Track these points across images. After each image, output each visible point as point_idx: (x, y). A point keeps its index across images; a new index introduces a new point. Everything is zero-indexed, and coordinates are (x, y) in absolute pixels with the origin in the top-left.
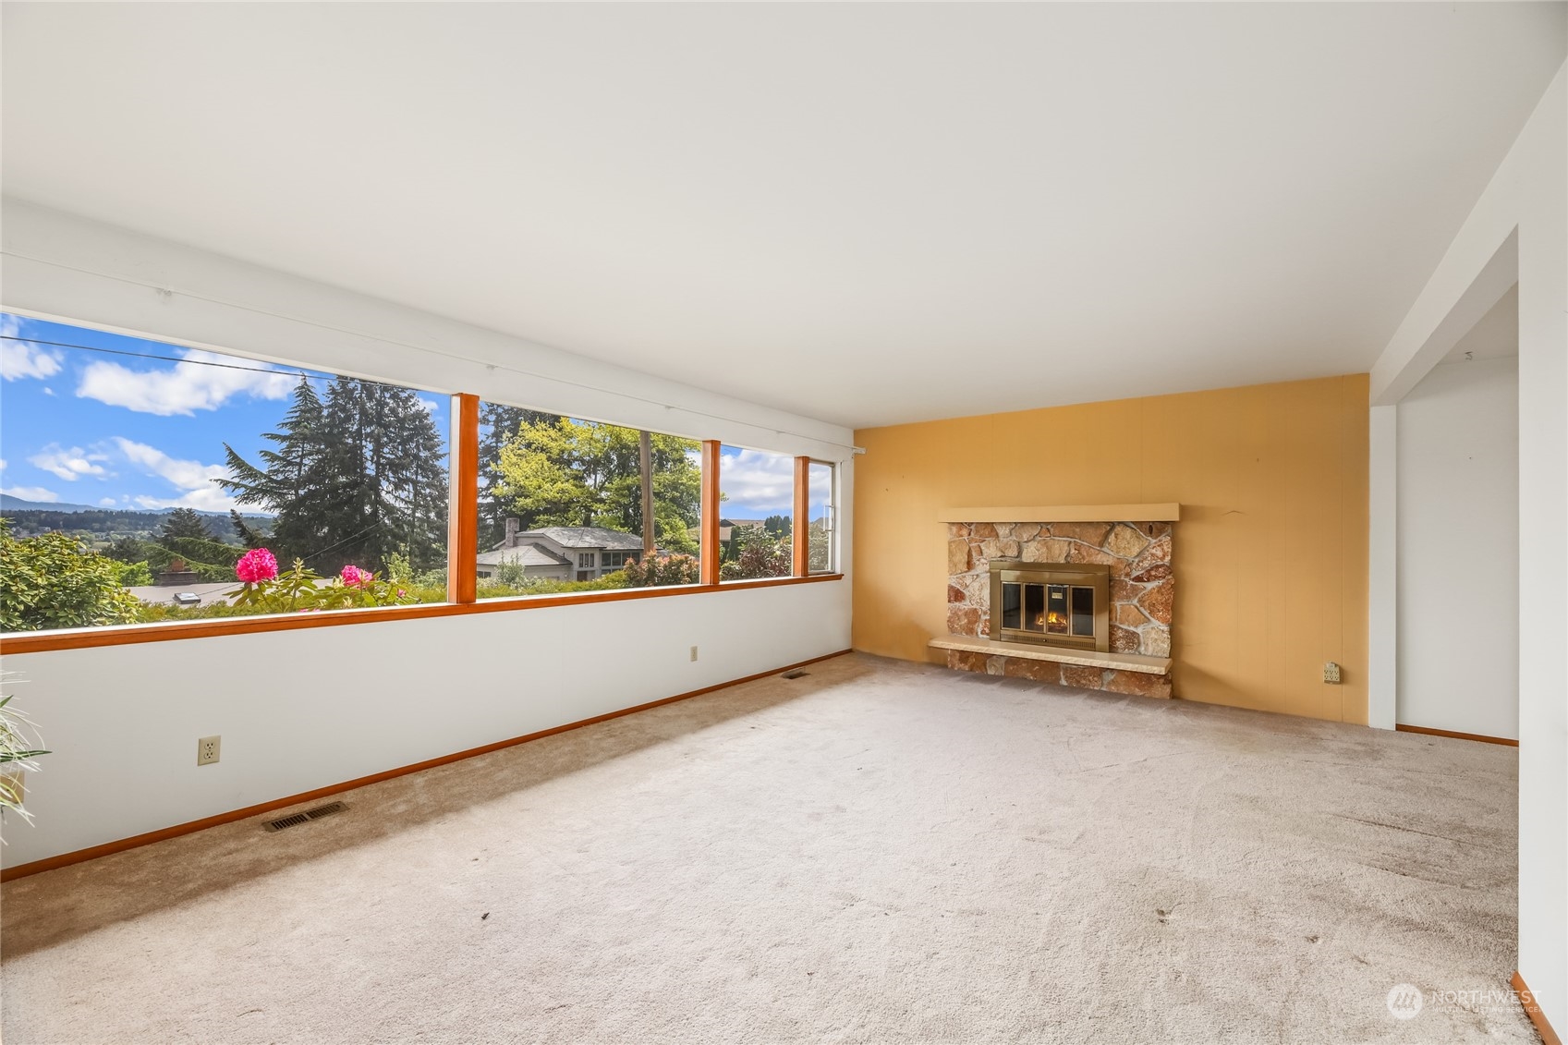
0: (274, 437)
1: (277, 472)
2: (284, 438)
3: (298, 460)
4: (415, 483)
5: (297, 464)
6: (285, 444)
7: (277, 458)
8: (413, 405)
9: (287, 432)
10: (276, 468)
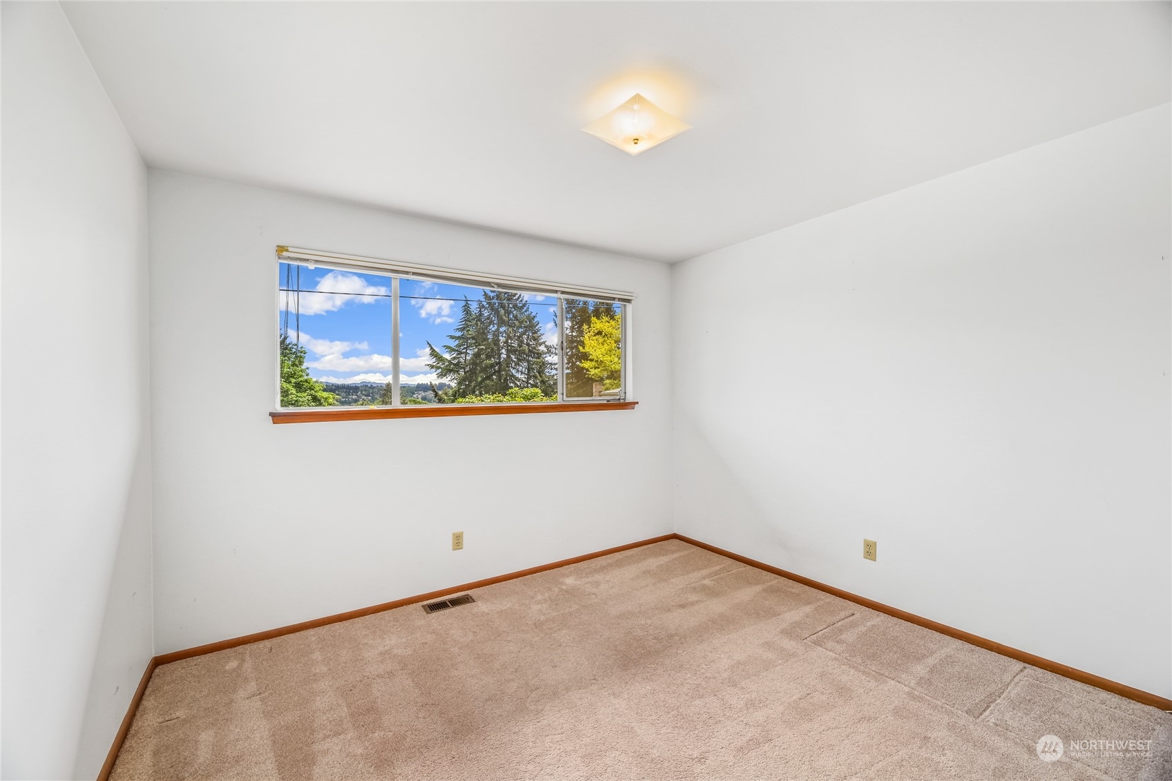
0: (452, 337)
1: (454, 358)
2: (458, 338)
3: (464, 351)
4: (528, 361)
5: (464, 353)
6: (457, 342)
7: (454, 350)
8: (526, 311)
9: (459, 334)
10: (454, 355)
